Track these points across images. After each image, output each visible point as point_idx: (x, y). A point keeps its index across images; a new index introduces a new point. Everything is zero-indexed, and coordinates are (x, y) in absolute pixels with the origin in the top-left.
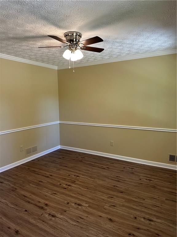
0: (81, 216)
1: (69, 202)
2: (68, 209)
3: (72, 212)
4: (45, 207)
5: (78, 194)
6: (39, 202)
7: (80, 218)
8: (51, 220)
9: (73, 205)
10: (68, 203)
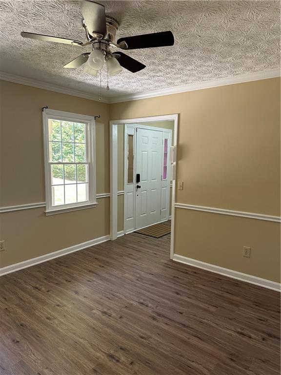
0: (108, 300)
1: (119, 319)
2: (123, 309)
3: (117, 306)
4: (154, 315)
5: (100, 332)
6: (166, 324)
7: (111, 298)
8: (145, 300)
9: (114, 314)
10: (121, 317)
